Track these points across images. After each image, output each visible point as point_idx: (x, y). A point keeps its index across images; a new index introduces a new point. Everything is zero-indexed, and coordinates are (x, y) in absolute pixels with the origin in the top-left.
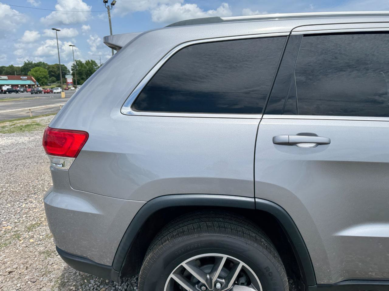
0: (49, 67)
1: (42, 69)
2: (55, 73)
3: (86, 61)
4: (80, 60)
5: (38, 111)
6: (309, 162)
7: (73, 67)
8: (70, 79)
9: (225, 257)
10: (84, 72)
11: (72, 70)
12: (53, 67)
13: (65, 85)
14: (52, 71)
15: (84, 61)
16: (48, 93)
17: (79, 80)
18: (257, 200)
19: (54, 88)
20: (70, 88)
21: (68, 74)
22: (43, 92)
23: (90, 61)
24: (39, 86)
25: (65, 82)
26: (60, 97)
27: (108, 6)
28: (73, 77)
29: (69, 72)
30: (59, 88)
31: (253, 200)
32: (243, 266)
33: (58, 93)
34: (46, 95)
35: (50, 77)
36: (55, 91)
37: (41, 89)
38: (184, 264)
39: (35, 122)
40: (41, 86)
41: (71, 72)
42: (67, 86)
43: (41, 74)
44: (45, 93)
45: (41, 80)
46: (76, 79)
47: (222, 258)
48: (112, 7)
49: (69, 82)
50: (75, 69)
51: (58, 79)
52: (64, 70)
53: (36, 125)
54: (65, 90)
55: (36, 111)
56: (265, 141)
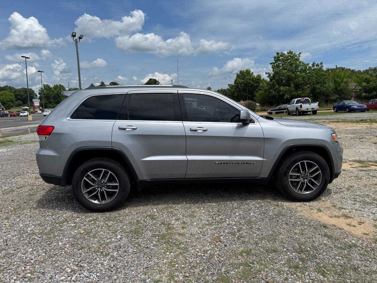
0: (16, 91)
1: (8, 93)
2: (22, 97)
3: (55, 85)
4: (48, 85)
5: (5, 133)
6: (131, 135)
7: (41, 91)
8: (37, 103)
9: (104, 170)
10: (52, 96)
11: (39, 94)
12: (19, 91)
13: (32, 108)
14: (18, 95)
15: (52, 86)
16: (14, 116)
17: (46, 104)
18: (113, 148)
19: (21, 111)
20: (37, 111)
21: (35, 98)
22: (9, 116)
23: (58, 85)
24: (4, 109)
25: (32, 105)
26: (27, 120)
27: (76, 40)
28: (40, 100)
29: (37, 96)
30: (26, 111)
31: (111, 148)
32: (111, 173)
33: (24, 116)
34: (12, 118)
35: (16, 101)
36: (21, 114)
37: (6, 112)
38: (89, 173)
39: (7, 140)
40: (6, 109)
41: (39, 96)
42: (34, 110)
43: (7, 97)
44: (11, 116)
45: (7, 104)
46: (43, 102)
47: (103, 170)
48: (79, 40)
49: (36, 106)
50: (43, 93)
51: (25, 103)
52: (31, 94)
53: (9, 142)
54: (32, 113)
55: (3, 133)
56: (116, 128)
